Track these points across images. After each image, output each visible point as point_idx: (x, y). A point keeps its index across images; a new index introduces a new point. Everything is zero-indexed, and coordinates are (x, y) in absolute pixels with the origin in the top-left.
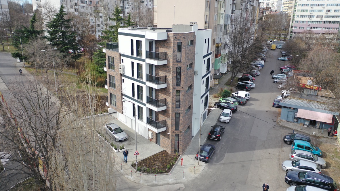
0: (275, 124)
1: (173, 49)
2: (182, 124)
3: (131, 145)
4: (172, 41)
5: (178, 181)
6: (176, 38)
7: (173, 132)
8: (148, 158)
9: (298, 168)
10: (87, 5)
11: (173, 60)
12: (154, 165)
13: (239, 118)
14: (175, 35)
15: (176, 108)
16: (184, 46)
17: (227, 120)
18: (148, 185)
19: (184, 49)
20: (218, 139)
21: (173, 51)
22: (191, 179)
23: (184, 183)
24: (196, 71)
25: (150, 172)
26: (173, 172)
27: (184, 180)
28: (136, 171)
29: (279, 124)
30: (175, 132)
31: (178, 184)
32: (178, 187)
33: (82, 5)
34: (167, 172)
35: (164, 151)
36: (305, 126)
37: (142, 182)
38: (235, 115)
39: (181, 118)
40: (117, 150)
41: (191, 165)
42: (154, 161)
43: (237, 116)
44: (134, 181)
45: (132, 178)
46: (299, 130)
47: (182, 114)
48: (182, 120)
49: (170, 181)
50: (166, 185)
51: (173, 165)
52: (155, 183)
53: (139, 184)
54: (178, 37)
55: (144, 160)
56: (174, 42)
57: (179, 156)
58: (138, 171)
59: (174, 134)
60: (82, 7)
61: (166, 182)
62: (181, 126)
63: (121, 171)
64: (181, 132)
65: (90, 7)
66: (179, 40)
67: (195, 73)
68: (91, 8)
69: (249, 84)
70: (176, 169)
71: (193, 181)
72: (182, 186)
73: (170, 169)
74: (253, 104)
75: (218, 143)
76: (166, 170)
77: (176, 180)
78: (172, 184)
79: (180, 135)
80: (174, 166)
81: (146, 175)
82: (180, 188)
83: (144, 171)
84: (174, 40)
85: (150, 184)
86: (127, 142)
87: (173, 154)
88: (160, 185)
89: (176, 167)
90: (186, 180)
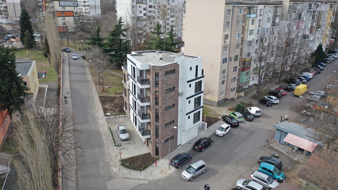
0: (266, 143)
1: (152, 78)
2: (160, 135)
3: (129, 145)
4: (151, 72)
5: (145, 178)
6: (154, 69)
7: (154, 140)
8: (134, 157)
9: (246, 187)
10: (155, 9)
11: (153, 85)
12: (136, 163)
13: (236, 133)
14: (153, 67)
15: (156, 122)
16: (160, 76)
17: (221, 134)
18: (123, 177)
19: (160, 78)
20: (200, 150)
21: (152, 79)
22: (156, 179)
23: (149, 181)
24: (180, 93)
25: (129, 167)
26: (147, 170)
27: (151, 178)
28: (121, 165)
29: (269, 145)
30: (155, 140)
31: (144, 181)
32: (143, 183)
33: (150, 9)
34: (142, 170)
35: (149, 153)
36: (294, 150)
37: (120, 174)
38: (234, 130)
39: (159, 130)
40: (116, 147)
41: (163, 168)
42: (138, 160)
43: (235, 131)
44: (116, 172)
45: (115, 170)
46: (285, 153)
47: (160, 127)
48: (160, 131)
49: (140, 177)
50: (136, 179)
51: (149, 165)
52: (129, 176)
53: (118, 175)
54: (156, 69)
55: (130, 158)
56: (153, 72)
57: (159, 159)
58: (122, 165)
59: (155, 142)
60: (150, 12)
61: (137, 178)
62: (160, 136)
63: (111, 163)
64: (160, 141)
65: (157, 11)
66: (156, 71)
67: (179, 94)
68: (159, 12)
69: (272, 99)
70: (150, 169)
71: (157, 180)
72: (147, 182)
73: (144, 168)
74: (261, 121)
75: (199, 154)
76: (142, 168)
77: (145, 177)
78: (141, 180)
79: (159, 143)
80: (149, 167)
81: (126, 169)
82: (144, 184)
83: (126, 166)
84: (153, 70)
85: (126, 176)
86: (127, 142)
87: (154, 157)
88: (131, 179)
89: (151, 167)
90: (152, 178)
